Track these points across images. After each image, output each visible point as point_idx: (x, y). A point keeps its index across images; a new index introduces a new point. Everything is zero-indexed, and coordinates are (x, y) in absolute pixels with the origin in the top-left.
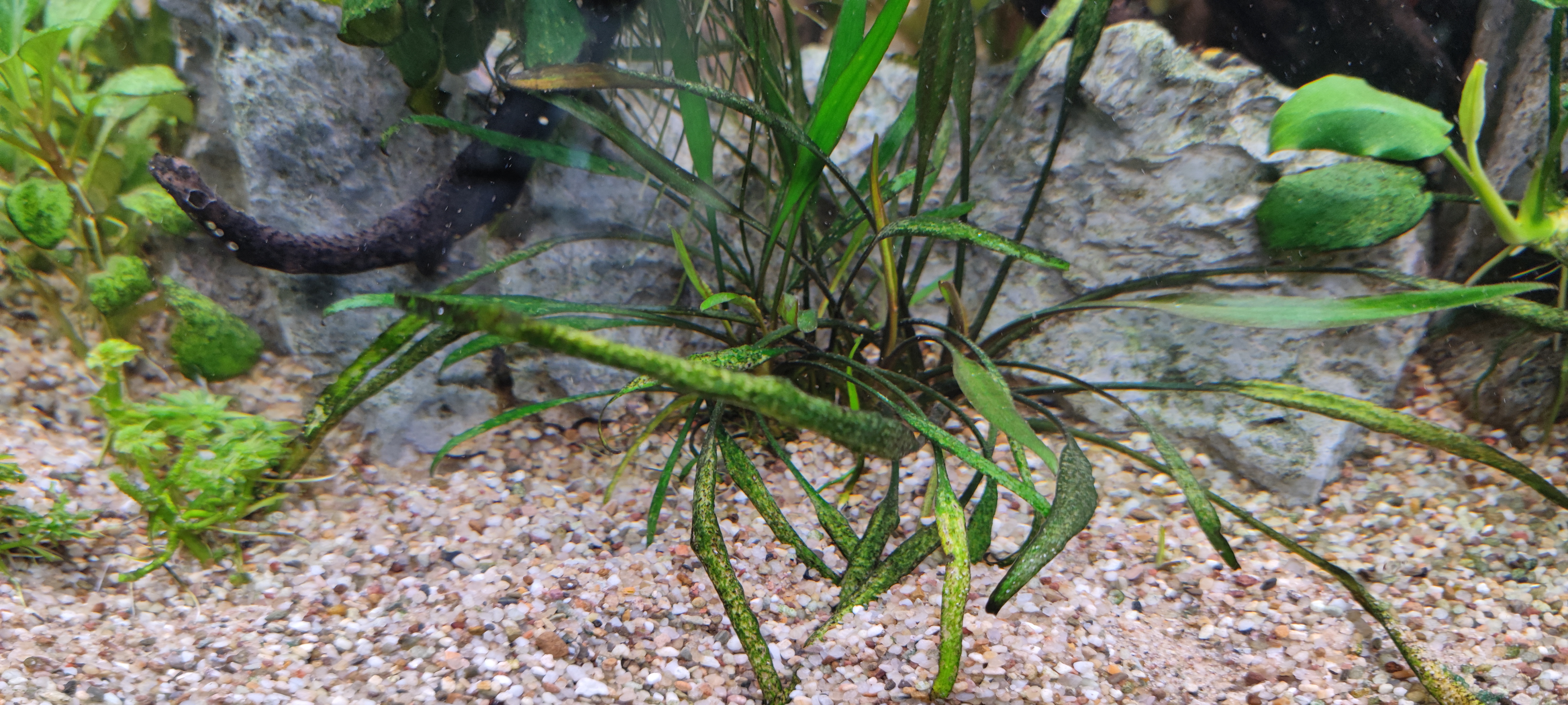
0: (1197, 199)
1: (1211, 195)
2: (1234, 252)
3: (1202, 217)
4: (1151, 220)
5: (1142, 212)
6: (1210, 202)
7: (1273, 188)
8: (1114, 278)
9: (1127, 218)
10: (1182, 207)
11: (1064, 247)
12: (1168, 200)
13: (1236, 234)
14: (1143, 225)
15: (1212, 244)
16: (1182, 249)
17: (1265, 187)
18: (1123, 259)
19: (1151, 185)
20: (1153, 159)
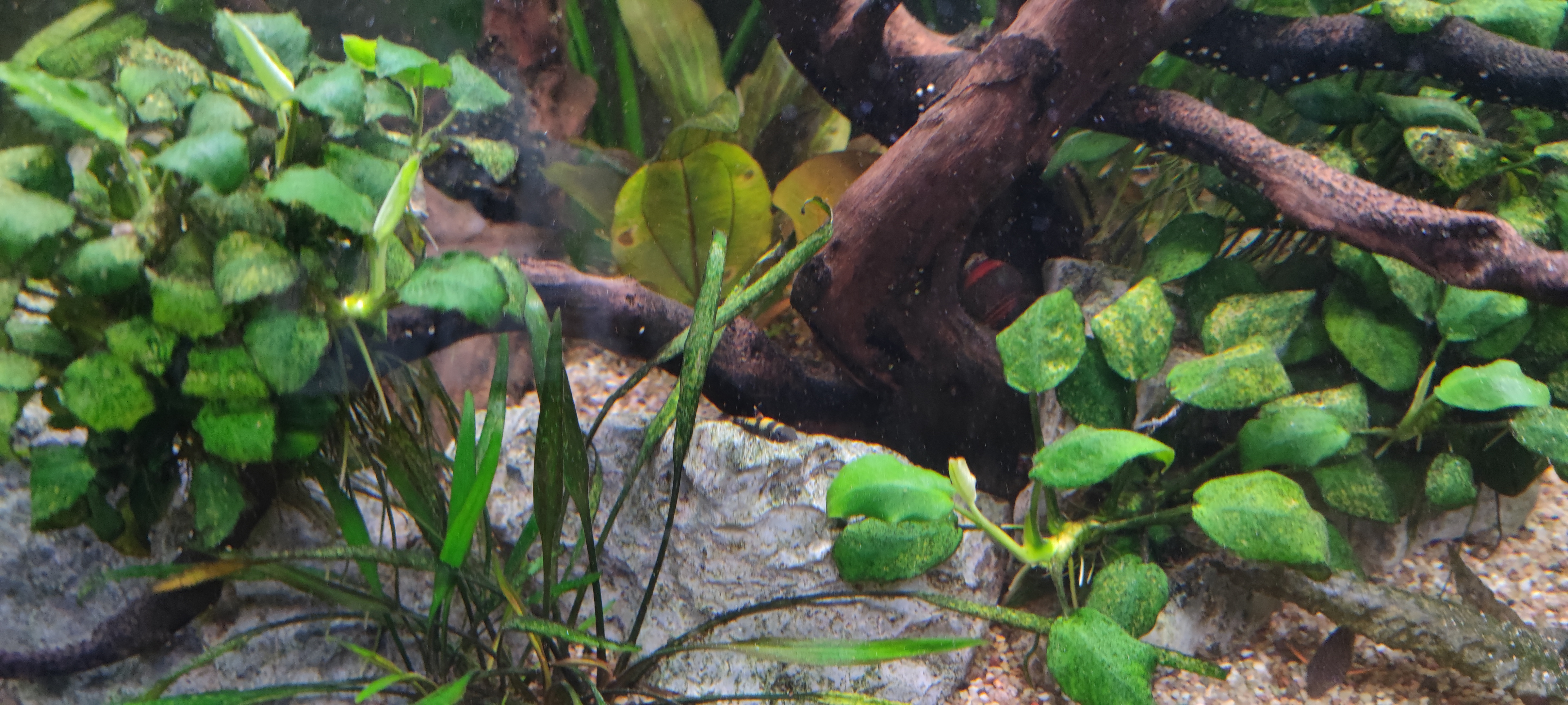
0: (787, 545)
1: (797, 541)
2: (823, 581)
3: (792, 560)
4: (753, 564)
5: (746, 559)
6: (797, 547)
7: (840, 536)
8: (734, 605)
9: (735, 564)
10: (776, 552)
11: (693, 585)
12: (764, 548)
13: (821, 569)
14: (748, 568)
15: (805, 575)
16: (783, 581)
17: (835, 533)
18: (738, 591)
19: (748, 539)
20: (743, 523)
